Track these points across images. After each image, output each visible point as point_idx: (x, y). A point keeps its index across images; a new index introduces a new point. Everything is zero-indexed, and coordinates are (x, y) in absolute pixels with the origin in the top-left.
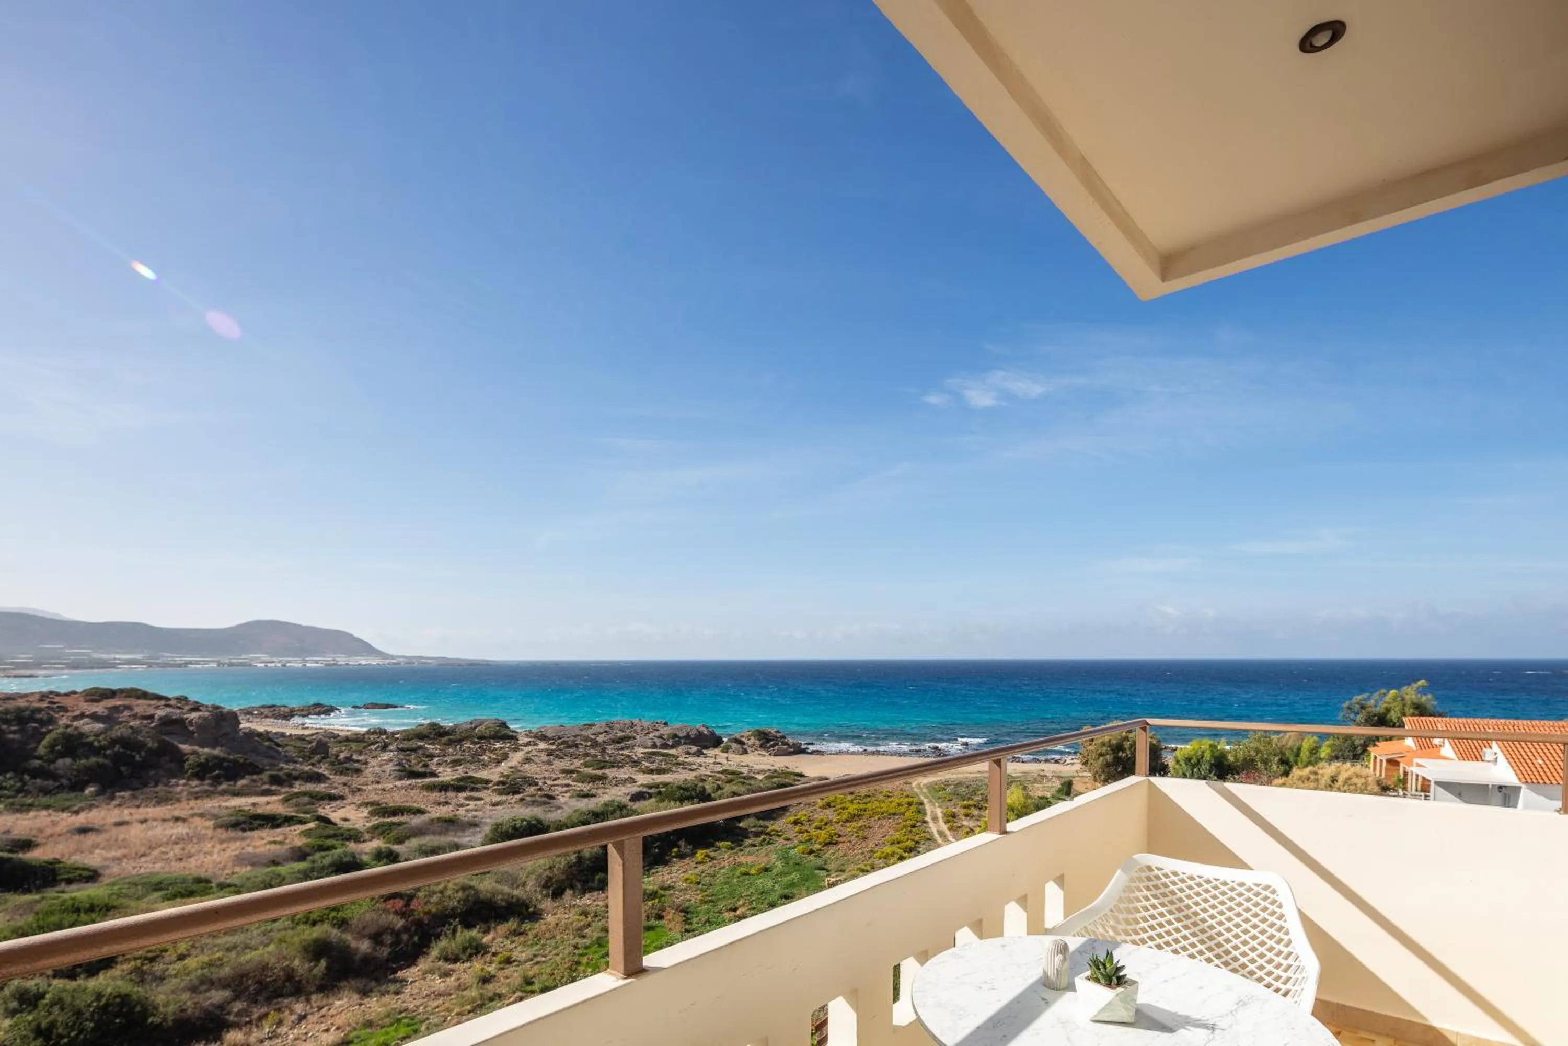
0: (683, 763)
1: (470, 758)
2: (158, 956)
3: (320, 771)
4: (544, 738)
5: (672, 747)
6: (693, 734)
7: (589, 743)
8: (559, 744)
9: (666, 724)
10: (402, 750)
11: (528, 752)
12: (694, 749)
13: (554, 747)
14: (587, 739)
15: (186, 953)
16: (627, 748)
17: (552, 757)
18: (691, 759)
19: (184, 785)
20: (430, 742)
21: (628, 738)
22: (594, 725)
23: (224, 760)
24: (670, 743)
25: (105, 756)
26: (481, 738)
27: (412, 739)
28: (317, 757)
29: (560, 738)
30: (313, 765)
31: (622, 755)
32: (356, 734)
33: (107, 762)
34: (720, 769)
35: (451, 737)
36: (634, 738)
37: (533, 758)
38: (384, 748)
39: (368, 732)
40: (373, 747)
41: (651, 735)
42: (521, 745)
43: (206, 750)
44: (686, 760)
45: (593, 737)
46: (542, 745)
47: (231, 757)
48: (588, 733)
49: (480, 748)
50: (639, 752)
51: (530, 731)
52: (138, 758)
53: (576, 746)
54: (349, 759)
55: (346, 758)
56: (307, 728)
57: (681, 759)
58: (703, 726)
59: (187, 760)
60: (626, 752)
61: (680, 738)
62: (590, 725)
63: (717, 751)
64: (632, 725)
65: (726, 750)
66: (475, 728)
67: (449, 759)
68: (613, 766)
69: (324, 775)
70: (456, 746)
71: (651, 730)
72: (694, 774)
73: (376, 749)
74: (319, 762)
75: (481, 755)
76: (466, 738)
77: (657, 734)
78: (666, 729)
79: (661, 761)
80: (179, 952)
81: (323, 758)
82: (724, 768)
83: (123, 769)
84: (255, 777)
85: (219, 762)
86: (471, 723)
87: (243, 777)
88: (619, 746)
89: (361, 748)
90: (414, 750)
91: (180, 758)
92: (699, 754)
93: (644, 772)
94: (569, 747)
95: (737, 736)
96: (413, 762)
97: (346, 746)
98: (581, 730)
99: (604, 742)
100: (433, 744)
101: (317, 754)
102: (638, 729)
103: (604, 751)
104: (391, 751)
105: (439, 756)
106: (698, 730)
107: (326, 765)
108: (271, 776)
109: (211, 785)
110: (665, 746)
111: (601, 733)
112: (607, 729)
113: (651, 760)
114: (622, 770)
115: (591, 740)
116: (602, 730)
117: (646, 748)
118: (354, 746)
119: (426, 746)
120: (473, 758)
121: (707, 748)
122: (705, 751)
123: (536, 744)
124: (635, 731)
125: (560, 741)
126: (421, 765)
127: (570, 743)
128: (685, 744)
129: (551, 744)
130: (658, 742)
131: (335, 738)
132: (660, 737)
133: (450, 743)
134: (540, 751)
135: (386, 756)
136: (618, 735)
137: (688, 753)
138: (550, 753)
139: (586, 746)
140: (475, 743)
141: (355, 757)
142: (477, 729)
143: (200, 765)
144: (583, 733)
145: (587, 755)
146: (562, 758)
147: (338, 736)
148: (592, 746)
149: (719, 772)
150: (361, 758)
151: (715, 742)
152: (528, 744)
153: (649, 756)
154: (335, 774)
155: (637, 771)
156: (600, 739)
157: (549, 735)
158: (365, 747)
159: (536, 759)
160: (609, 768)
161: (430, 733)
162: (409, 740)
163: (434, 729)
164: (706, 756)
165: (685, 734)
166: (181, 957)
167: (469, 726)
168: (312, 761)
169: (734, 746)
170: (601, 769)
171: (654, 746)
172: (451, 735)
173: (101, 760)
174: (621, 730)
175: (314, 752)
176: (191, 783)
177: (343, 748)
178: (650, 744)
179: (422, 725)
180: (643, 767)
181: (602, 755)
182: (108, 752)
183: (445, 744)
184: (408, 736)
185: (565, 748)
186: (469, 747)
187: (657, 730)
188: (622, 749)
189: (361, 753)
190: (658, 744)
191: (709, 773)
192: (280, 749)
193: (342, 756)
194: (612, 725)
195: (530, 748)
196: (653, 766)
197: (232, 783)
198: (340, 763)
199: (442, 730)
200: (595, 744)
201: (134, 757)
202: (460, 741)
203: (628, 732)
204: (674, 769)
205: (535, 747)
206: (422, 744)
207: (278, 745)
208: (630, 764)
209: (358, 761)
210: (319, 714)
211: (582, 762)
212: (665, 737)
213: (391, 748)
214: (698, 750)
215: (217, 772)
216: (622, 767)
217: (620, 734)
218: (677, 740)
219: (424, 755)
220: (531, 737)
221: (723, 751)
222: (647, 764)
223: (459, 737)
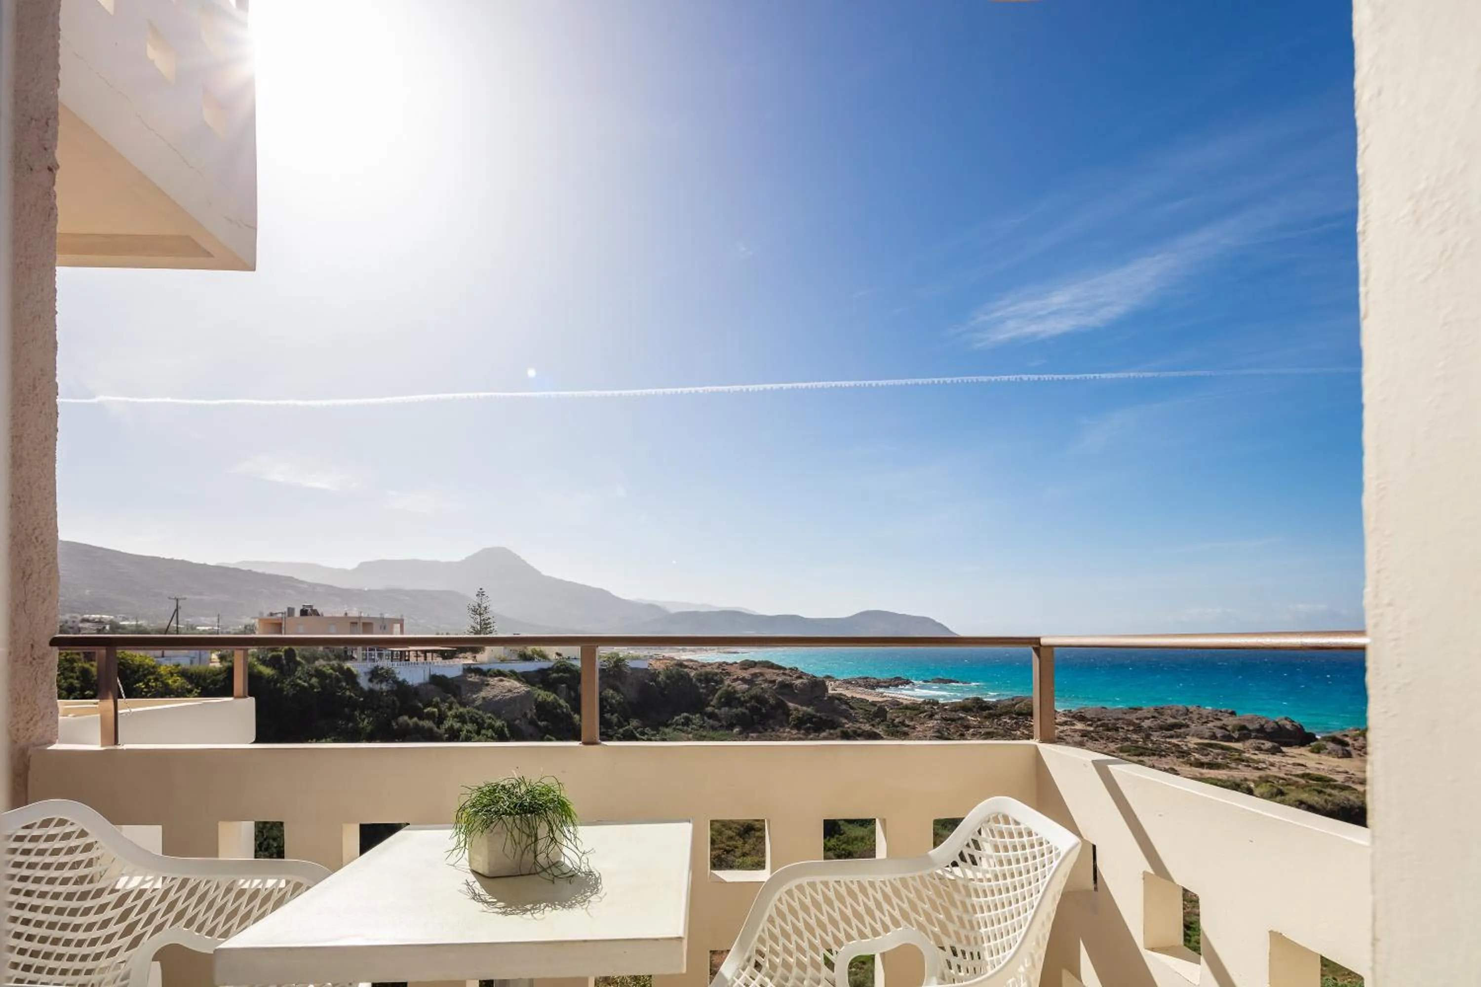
0: (1247, 760)
1: (1002, 732)
2: (732, 850)
3: (877, 731)
4: (1082, 718)
5: (1237, 740)
6: (1269, 727)
7: (1131, 728)
8: (1097, 726)
9: (1233, 713)
10: (945, 719)
11: (1062, 732)
12: (1268, 745)
13: (1092, 729)
14: (1130, 723)
15: (748, 852)
16: (1177, 737)
17: (1085, 738)
18: (1261, 756)
19: (789, 732)
20: (973, 714)
21: (1180, 726)
22: (1141, 709)
23: (814, 716)
24: (1236, 735)
25: (747, 708)
26: (1019, 714)
27: (958, 710)
28: (878, 720)
29: (1099, 720)
30: (873, 726)
31: (1169, 743)
32: (914, 704)
33: (747, 711)
34: (1299, 772)
35: (991, 711)
36: (1188, 726)
37: (1065, 737)
38: (931, 717)
39: (924, 702)
40: (922, 715)
41: (1210, 725)
42: (1057, 724)
43: (805, 708)
44: (1255, 757)
45: (1138, 722)
46: (1079, 726)
47: (819, 714)
48: (1133, 717)
49: (1015, 723)
50: (1192, 742)
51: (1070, 711)
52: (764, 711)
53: (1117, 730)
54: (903, 723)
55: (900, 722)
56: (885, 696)
57: (1247, 755)
58: (1286, 719)
59: (792, 714)
60: (1174, 741)
61: (1251, 731)
62: (1136, 709)
63: (1303, 750)
64: (1187, 712)
65: (1318, 750)
66: (1016, 704)
67: (983, 731)
68: (1154, 755)
69: (879, 734)
70: (993, 719)
71: (1210, 719)
72: (1257, 774)
73: (925, 717)
74: (879, 724)
75: (1015, 730)
76: (1006, 713)
77: (1219, 723)
78: (1231, 718)
79: (1218, 755)
80: (744, 851)
81: (882, 721)
82: (1308, 771)
83: (755, 717)
84: (832, 731)
85: (810, 718)
86: (1013, 700)
87: (824, 731)
88: (1169, 733)
89: (912, 715)
90: (953, 720)
91: (787, 712)
92: (1274, 751)
93: (1191, 765)
94: (1109, 730)
95: (1338, 735)
96: (952, 730)
97: (902, 712)
98: (1125, 713)
99: (1150, 728)
100: (975, 716)
101: (878, 717)
102: (1195, 716)
103: (1148, 737)
104: (937, 720)
105: (974, 728)
106: (1277, 723)
107: (884, 727)
108: (843, 732)
109: (804, 734)
110: (1229, 738)
111: (1148, 718)
112: (1156, 715)
113: (1205, 752)
114: (1163, 759)
115: (1134, 724)
116: (1149, 715)
117: (1201, 738)
118: (908, 712)
119: (969, 717)
120: (1006, 732)
121: (1289, 745)
122: (1284, 749)
123: (1073, 725)
124: (1190, 719)
125: (1099, 723)
126: (958, 734)
127: (1110, 725)
128: (1256, 738)
129: (1089, 725)
130: (1219, 733)
131: (898, 705)
132: (1223, 727)
133: (990, 717)
134: (1075, 731)
135: (931, 724)
136: (1168, 722)
137: (1259, 749)
138: (1084, 734)
139: (1128, 730)
140: (1011, 718)
141: (907, 722)
142: (1017, 706)
143: (798, 719)
144: (1127, 717)
145: (1126, 739)
146: (1097, 740)
147: (902, 703)
148: (1135, 731)
149: (1297, 776)
150: (911, 724)
151: (1302, 738)
152: (1065, 723)
153: (1203, 748)
154: (888, 735)
155: (1183, 763)
156: (1146, 724)
157: (1088, 716)
158: (916, 715)
159: (1068, 739)
160: (1149, 756)
161: (974, 707)
162: (956, 711)
163: (978, 703)
164: (1284, 755)
165: (1257, 726)
166: (744, 855)
167: (1010, 703)
168: (873, 722)
169: (1331, 746)
170: (1139, 755)
171: (1214, 737)
172: (992, 709)
173: (744, 710)
174: (1174, 717)
175: (876, 715)
176: (792, 731)
177: (901, 714)
178: (1207, 734)
179: (967, 699)
180: (1192, 759)
181: (1144, 742)
182: (748, 705)
183: (985, 717)
184: (955, 708)
185: (1103, 730)
186: (1006, 722)
187: (1219, 720)
188: (1171, 737)
189: (912, 720)
190: (1219, 735)
191: (1282, 775)
192: (852, 711)
193: (897, 720)
194: (1161, 711)
195: (1065, 728)
196: (1204, 759)
197: (817, 734)
198: (894, 726)
199: (984, 705)
200: (1138, 729)
201: (761, 709)
202: (999, 716)
203: (1180, 720)
204: (1233, 765)
205: (1073, 727)
206: (963, 716)
207: (852, 708)
208: (1177, 754)
209: (908, 726)
210: (897, 686)
211: (1119, 745)
212: (1229, 728)
213: (936, 716)
214: (1273, 747)
215: (809, 725)
216: (1165, 756)
217: (1171, 721)
218: (1244, 733)
219: (962, 725)
220: (1069, 717)
221: (1312, 751)
222: (1197, 756)
223: (998, 712)
